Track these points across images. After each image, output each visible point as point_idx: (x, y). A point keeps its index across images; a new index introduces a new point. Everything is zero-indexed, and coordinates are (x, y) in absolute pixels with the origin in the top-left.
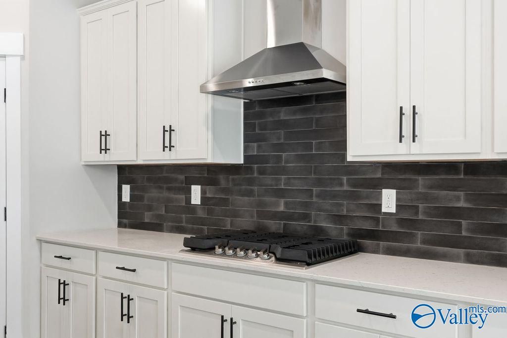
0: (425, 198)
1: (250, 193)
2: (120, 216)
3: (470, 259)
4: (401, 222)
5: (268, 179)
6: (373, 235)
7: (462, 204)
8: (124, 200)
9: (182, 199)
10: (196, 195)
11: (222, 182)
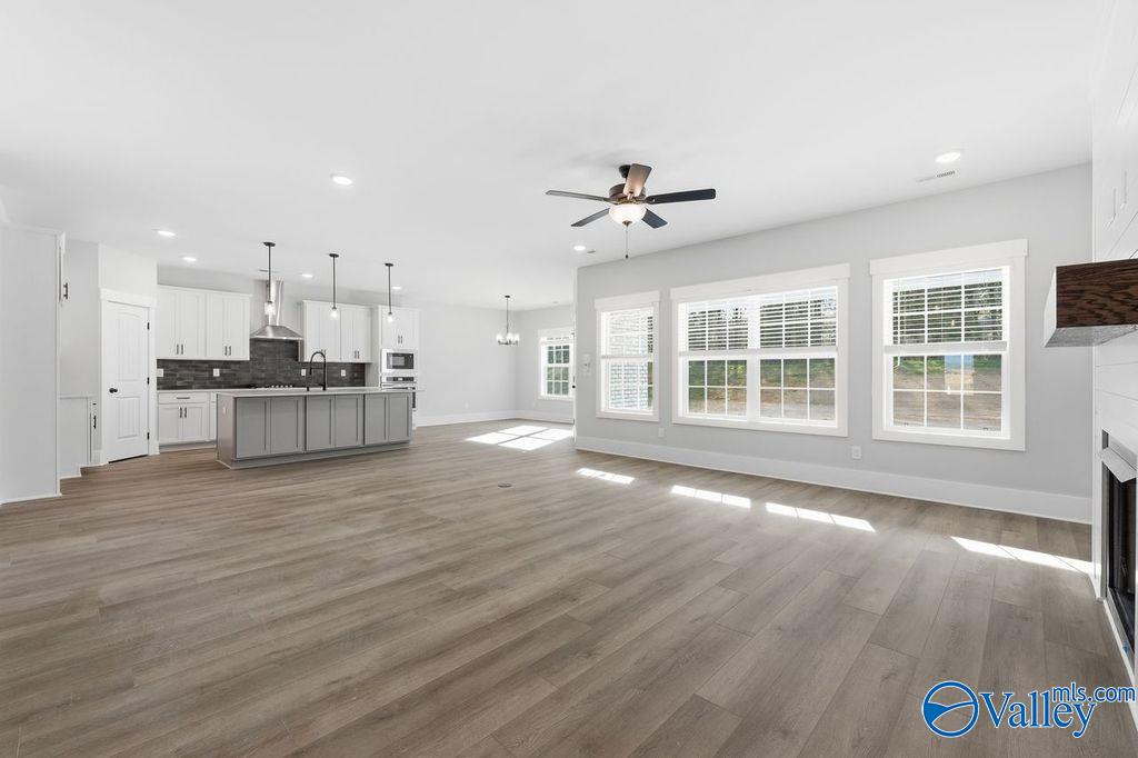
9: (207, 374)
10: (216, 372)
11: (233, 367)
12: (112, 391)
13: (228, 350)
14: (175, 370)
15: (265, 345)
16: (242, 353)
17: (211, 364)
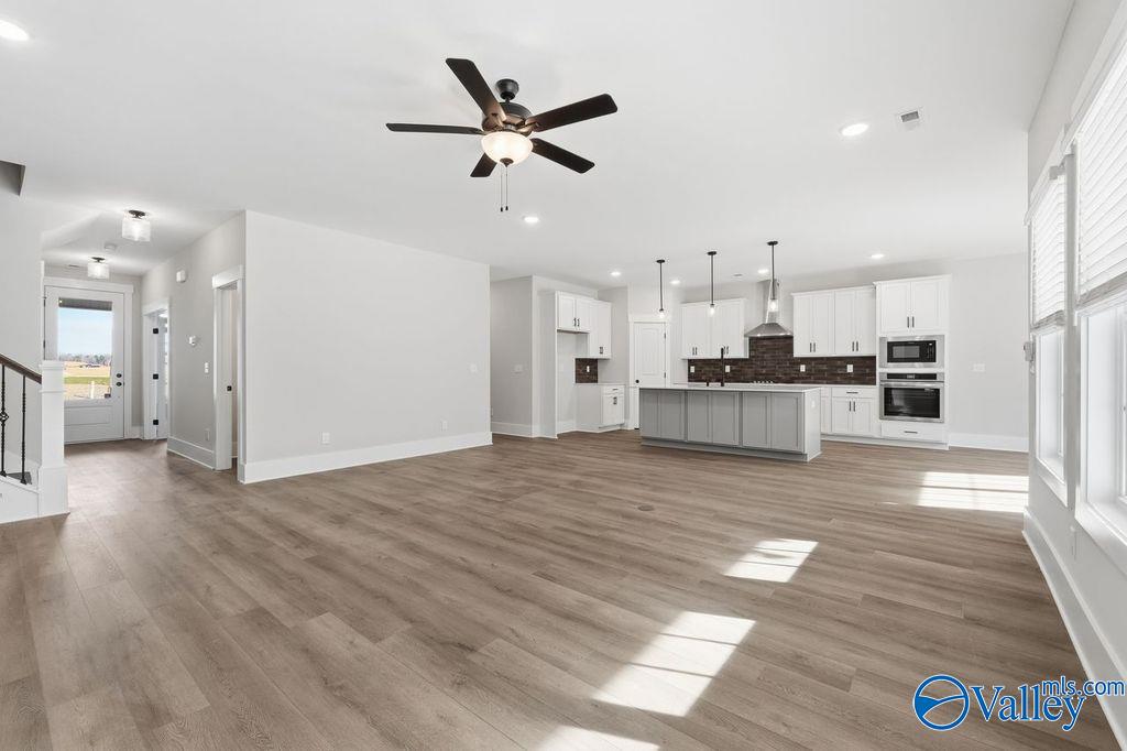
0: (813, 367)
1: (753, 368)
2: (690, 377)
4: (807, 374)
6: (798, 378)
8: (691, 372)
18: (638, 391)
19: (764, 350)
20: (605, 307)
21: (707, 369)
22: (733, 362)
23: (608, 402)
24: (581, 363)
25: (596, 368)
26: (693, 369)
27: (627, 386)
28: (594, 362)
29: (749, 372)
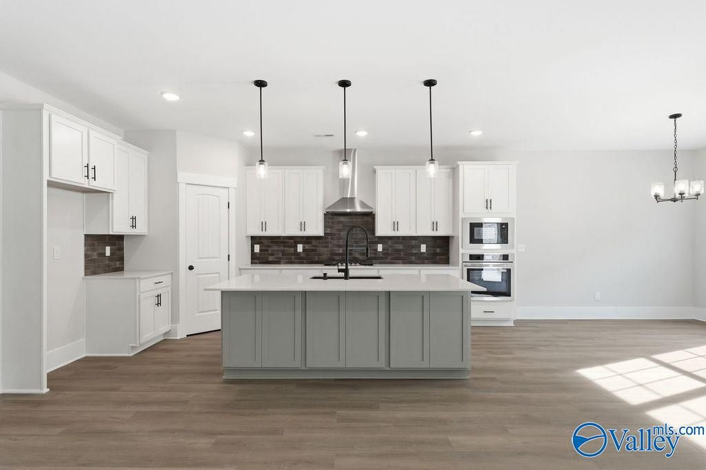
0: (391, 247)
1: (327, 247)
2: (252, 259)
3: (404, 263)
4: (384, 254)
5: (335, 242)
6: (375, 258)
7: (401, 248)
8: (255, 251)
9: (292, 250)
10: (300, 248)
11: (314, 243)
12: (191, 268)
13: (303, 226)
14: (269, 246)
15: (342, 219)
16: (316, 228)
17: (295, 240)
18: (219, 294)
19: (340, 226)
20: (138, 158)
21: (275, 248)
22: (307, 240)
23: (148, 303)
24: (94, 242)
25: (121, 249)
26: (257, 248)
27: (174, 275)
28: (117, 241)
29: (325, 252)
